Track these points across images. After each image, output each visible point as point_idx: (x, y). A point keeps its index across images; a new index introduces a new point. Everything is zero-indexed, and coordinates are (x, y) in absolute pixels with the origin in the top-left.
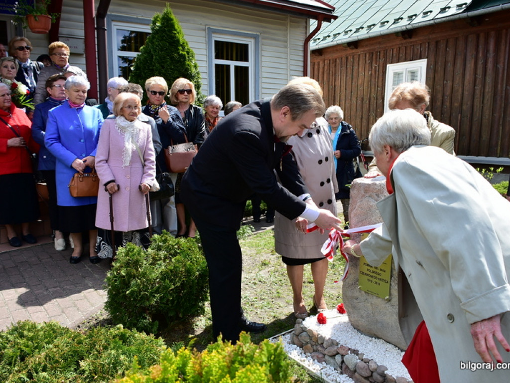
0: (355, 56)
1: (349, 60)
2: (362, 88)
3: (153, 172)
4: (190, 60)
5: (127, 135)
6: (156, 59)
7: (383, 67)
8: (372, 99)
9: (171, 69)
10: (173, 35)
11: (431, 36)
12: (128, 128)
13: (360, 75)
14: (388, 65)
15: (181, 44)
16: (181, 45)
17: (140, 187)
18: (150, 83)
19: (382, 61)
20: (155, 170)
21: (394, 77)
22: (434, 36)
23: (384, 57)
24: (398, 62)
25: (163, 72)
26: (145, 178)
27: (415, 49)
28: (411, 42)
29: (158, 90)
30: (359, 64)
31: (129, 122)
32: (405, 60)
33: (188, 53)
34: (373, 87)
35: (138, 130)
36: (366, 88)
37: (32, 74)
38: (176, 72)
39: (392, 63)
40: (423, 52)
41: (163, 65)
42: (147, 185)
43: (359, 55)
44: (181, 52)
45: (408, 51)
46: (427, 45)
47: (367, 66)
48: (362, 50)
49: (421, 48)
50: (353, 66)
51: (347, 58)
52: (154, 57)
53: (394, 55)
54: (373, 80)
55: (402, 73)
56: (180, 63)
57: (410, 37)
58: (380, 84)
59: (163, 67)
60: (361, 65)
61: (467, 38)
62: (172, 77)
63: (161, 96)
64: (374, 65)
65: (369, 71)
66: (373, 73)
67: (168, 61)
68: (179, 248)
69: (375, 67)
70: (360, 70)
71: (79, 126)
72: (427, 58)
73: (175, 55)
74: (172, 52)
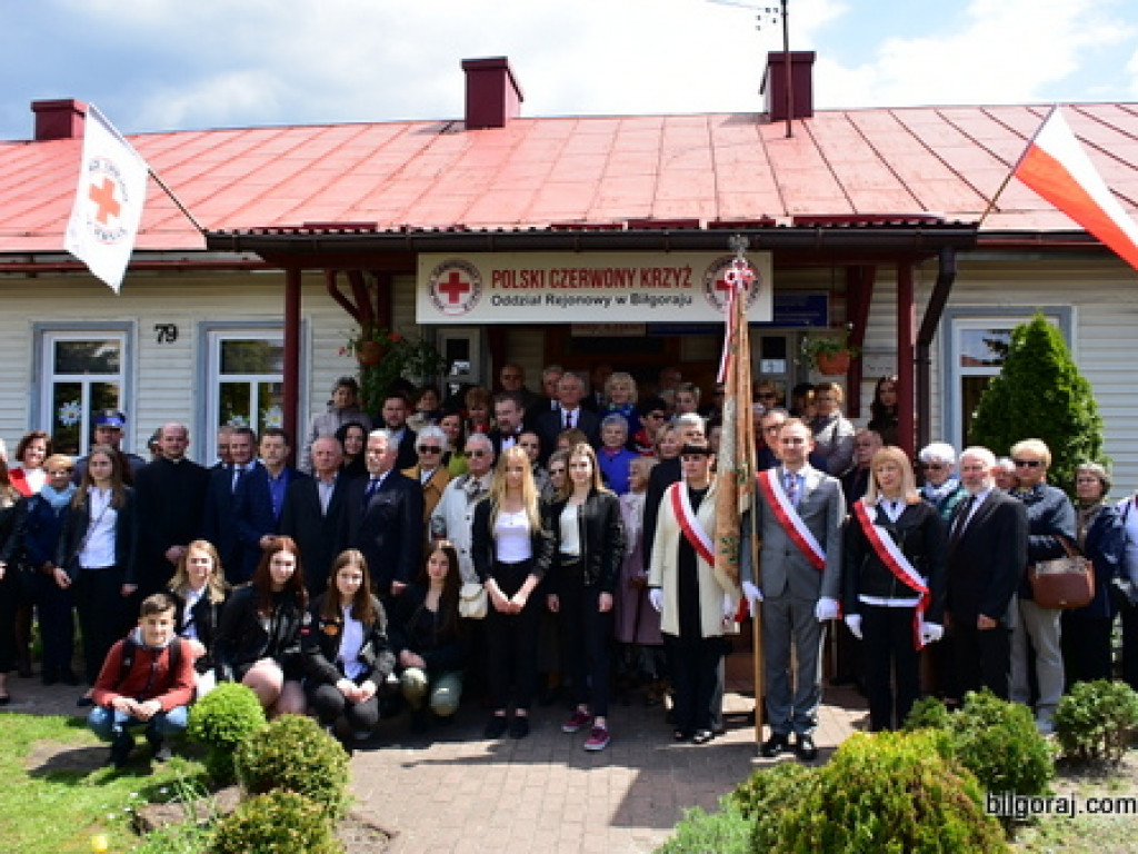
4: (1078, 399)
6: (1014, 402)
9: (1041, 417)
10: (1048, 361)
15: (1063, 371)
16: (1063, 376)
33: (1075, 387)
44: (1061, 388)
56: (1057, 408)
59: (1026, 415)
67: (1035, 405)
68: (1002, 716)
73: (1049, 394)
74: (1044, 389)
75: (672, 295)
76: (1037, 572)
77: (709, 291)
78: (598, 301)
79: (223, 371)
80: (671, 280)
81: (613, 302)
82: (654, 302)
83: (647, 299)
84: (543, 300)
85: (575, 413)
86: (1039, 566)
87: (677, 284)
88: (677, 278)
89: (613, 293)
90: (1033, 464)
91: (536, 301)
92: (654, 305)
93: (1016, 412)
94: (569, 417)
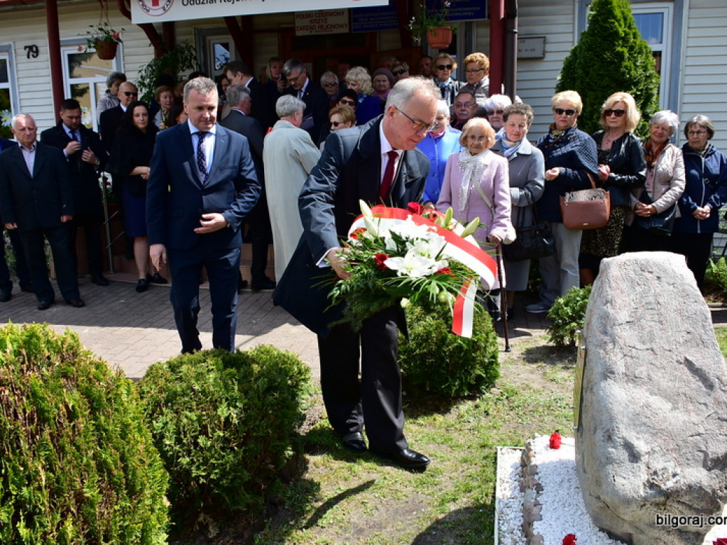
3: (508, 222)
4: (632, 58)
5: (467, 173)
6: (580, 63)
12: (468, 165)
15: (622, 36)
16: (622, 39)
17: (487, 238)
18: (556, 99)
20: (510, 218)
25: (587, 80)
26: (494, 228)
29: (565, 108)
31: (470, 156)
33: (631, 48)
35: (482, 166)
37: (449, 94)
38: (607, 78)
41: (588, 70)
42: (496, 236)
44: (619, 49)
52: (578, 61)
56: (613, 66)
59: (587, 74)
62: (599, 87)
63: (569, 116)
67: (596, 64)
71: (434, 159)
73: (607, 55)
74: (604, 50)
76: (567, 201)
79: (71, 77)
86: (568, 195)
90: (569, 112)
93: (580, 71)
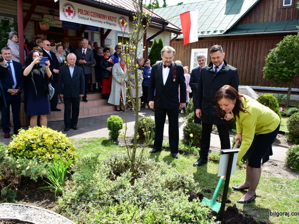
0: (178, 44)
1: (175, 45)
2: (180, 57)
7: (190, 50)
8: (185, 62)
11: (209, 40)
13: (180, 52)
14: (192, 49)
19: (189, 48)
21: (194, 54)
22: (211, 40)
23: (190, 46)
24: (196, 48)
27: (203, 44)
28: (202, 42)
30: (179, 48)
32: (199, 48)
34: (186, 57)
36: (182, 57)
39: (194, 48)
40: (206, 46)
43: (179, 44)
45: (200, 45)
46: (208, 43)
47: (183, 49)
48: (181, 42)
49: (205, 44)
50: (176, 48)
51: (174, 45)
53: (195, 46)
54: (186, 54)
55: (198, 53)
57: (202, 40)
58: (189, 56)
60: (180, 48)
61: (223, 42)
64: (186, 48)
65: (184, 51)
66: (186, 51)
69: (187, 49)
70: (180, 50)
72: (208, 48)
75: (113, 23)
77: (119, 24)
78: (100, 22)
80: (113, 20)
81: (103, 23)
82: (110, 24)
83: (109, 23)
84: (89, 19)
85: (86, 50)
87: (114, 21)
88: (114, 19)
89: (103, 20)
91: (88, 19)
92: (110, 25)
94: (84, 50)
